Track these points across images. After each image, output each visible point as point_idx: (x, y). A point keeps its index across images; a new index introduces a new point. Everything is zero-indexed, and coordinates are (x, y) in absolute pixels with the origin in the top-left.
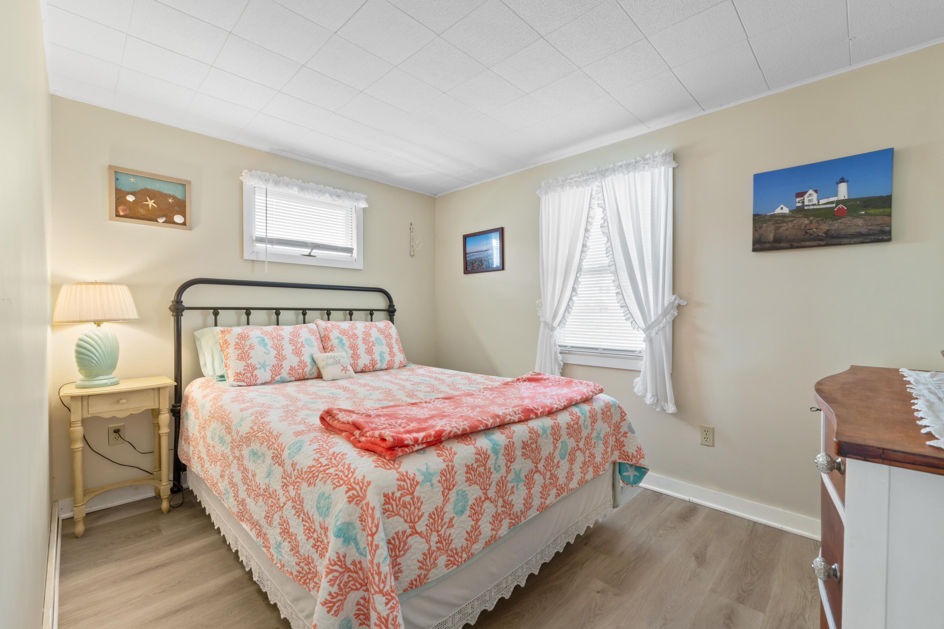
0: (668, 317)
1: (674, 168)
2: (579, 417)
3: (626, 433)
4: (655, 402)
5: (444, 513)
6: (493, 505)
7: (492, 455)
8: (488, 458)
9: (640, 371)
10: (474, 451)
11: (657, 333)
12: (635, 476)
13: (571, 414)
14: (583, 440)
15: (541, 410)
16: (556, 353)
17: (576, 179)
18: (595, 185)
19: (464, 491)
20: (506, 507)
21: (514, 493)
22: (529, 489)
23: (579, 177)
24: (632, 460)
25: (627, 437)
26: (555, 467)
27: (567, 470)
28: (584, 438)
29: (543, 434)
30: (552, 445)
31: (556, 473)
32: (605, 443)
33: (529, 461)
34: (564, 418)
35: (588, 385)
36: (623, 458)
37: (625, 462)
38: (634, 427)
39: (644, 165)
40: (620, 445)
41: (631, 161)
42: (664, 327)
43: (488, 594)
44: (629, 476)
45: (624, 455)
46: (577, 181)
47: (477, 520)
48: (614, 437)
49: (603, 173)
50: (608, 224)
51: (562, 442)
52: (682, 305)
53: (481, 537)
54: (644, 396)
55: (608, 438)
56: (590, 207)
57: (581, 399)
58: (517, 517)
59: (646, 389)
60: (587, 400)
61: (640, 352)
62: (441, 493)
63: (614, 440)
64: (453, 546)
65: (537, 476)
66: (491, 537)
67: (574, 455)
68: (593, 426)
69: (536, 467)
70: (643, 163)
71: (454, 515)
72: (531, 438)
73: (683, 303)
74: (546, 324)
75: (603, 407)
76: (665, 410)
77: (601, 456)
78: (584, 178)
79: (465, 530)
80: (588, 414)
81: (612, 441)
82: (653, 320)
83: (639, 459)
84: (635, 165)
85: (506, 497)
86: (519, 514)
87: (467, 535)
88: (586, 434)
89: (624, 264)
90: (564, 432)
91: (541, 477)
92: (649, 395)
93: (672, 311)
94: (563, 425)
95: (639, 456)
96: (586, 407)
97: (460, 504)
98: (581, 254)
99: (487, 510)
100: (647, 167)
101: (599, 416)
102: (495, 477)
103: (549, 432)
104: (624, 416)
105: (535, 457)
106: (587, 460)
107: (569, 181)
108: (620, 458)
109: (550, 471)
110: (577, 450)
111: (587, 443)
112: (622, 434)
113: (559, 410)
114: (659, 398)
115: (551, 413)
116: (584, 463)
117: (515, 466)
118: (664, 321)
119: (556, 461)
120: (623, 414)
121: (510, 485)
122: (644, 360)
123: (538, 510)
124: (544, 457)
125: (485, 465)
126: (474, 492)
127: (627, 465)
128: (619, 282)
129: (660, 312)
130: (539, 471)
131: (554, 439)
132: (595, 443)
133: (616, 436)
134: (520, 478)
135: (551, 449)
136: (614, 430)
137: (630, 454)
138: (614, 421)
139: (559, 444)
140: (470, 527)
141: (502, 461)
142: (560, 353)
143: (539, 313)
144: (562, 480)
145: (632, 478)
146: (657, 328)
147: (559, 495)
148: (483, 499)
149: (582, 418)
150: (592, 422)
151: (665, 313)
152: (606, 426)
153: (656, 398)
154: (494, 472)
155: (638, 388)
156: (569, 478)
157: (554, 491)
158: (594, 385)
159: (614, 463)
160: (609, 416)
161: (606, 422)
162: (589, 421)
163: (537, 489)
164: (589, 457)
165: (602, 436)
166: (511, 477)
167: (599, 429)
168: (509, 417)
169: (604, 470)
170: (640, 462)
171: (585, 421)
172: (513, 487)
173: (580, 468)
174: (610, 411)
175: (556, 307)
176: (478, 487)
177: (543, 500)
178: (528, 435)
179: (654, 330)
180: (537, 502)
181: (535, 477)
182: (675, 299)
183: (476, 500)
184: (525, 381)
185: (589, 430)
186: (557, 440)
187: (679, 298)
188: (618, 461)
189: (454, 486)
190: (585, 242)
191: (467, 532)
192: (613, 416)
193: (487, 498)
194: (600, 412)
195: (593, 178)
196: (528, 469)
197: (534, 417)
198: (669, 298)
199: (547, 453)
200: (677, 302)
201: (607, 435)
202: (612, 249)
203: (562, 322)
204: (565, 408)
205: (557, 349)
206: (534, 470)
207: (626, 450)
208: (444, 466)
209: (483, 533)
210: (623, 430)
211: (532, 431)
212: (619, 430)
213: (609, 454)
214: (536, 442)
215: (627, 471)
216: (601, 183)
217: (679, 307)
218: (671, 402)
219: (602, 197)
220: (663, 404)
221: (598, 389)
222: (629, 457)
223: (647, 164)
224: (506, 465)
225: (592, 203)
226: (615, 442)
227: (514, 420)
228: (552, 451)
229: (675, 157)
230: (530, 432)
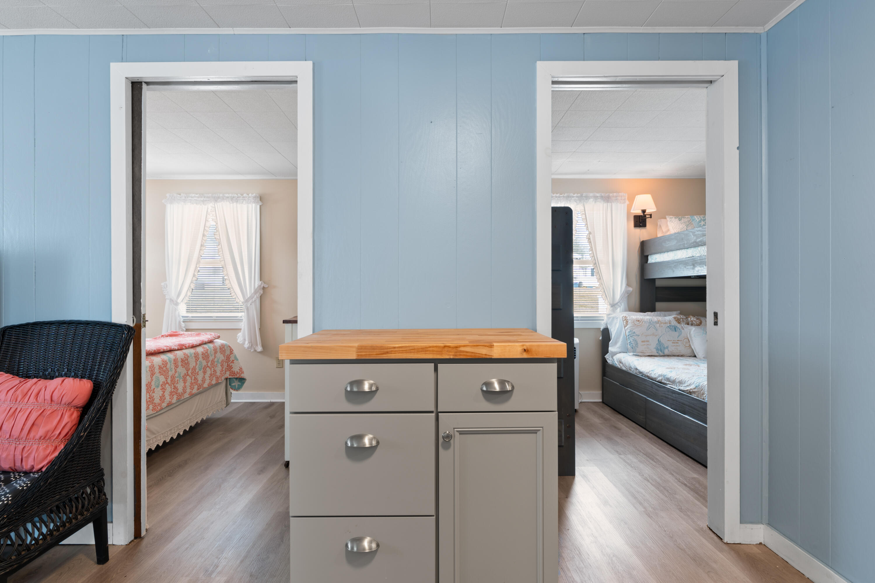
0: (257, 295)
1: (260, 206)
2: (208, 349)
3: (233, 361)
4: (250, 346)
5: (151, 385)
6: (170, 387)
7: (169, 363)
8: (167, 364)
9: (241, 329)
10: (161, 360)
11: (251, 304)
12: (238, 385)
13: (204, 348)
14: (210, 362)
15: (188, 345)
16: (180, 322)
17: (196, 198)
18: (210, 205)
19: (158, 377)
20: (175, 389)
21: (178, 383)
22: (185, 383)
23: (198, 197)
24: (237, 375)
25: (234, 363)
26: (196, 374)
27: (202, 377)
28: (210, 361)
29: (190, 356)
30: (195, 362)
31: (197, 377)
32: (222, 365)
33: (184, 369)
34: (200, 350)
35: (211, 334)
36: (232, 375)
37: (233, 377)
38: (238, 357)
39: (243, 200)
40: (230, 368)
41: (235, 196)
42: (255, 301)
43: (166, 433)
44: (235, 385)
45: (232, 373)
46: (197, 200)
47: (164, 392)
48: (226, 363)
49: (216, 199)
50: (219, 233)
51: (199, 361)
52: (265, 287)
53: (165, 400)
54: (244, 344)
55: (223, 363)
56: (206, 220)
57: (208, 341)
58: (180, 396)
59: (245, 340)
60: (211, 342)
61: (241, 317)
62: (150, 376)
63: (226, 365)
64: (155, 402)
65: (188, 377)
66: (170, 401)
67: (206, 369)
68: (215, 355)
69: (187, 373)
70: (242, 199)
71: (155, 387)
72: (185, 357)
73: (266, 286)
74: (171, 300)
75: (220, 346)
76: (256, 350)
77: (220, 372)
78: (202, 199)
79: (159, 396)
80: (212, 348)
81: (225, 365)
82: (248, 296)
83: (241, 374)
84: (237, 199)
85: (175, 385)
86: (181, 394)
87: (160, 398)
88: (212, 359)
89: (230, 260)
90: (200, 356)
91: (190, 378)
92: (247, 342)
93: (260, 291)
94: (200, 353)
95: (241, 372)
96: (211, 345)
97: (157, 383)
98: (200, 251)
99: (167, 389)
100: (244, 202)
101: (218, 350)
102: (170, 373)
103: (193, 355)
104: (232, 351)
105: (187, 367)
106: (212, 373)
107: (190, 198)
108: (230, 376)
109: (194, 376)
110: (207, 367)
111: (212, 364)
112: (231, 362)
113: (197, 346)
114: (253, 344)
115: (193, 347)
116: (211, 375)
117: (178, 370)
118: (255, 297)
119: (197, 371)
120: (232, 350)
121: (176, 379)
122: (243, 322)
123: (189, 395)
124: (191, 368)
125: (166, 367)
126: (162, 379)
127: (234, 379)
128: (227, 272)
129: (253, 291)
130: (189, 375)
131: (196, 359)
132: (216, 365)
133: (227, 363)
134: (180, 376)
135: (194, 364)
136: (226, 359)
137: (236, 372)
138: (226, 354)
139: (198, 363)
140: (161, 394)
141: (173, 367)
142: (183, 322)
143: (165, 293)
144: (200, 382)
145: (237, 386)
146: (251, 301)
147: (199, 390)
148: (166, 383)
149: (209, 350)
150: (215, 353)
151: (256, 292)
152: (222, 356)
153: (251, 344)
154: (170, 371)
155: (240, 339)
156: (204, 380)
157: (196, 387)
158: (215, 334)
159: (226, 379)
160: (224, 351)
161: (222, 354)
162: (213, 352)
163: (188, 384)
164: (213, 372)
165: (220, 361)
166: (177, 375)
167: (218, 357)
168: (173, 347)
169: (222, 380)
170: (241, 375)
171: (211, 352)
172: (178, 380)
173: (209, 377)
174: (224, 348)
175: (180, 290)
176: (164, 377)
177: (191, 390)
178: (184, 356)
179: (249, 302)
180: (188, 391)
181: (187, 378)
182: (261, 284)
183: (163, 382)
184: (167, 336)
185: (213, 357)
186: (197, 360)
187: (263, 283)
188: (229, 377)
189: (154, 374)
190: (202, 243)
191: (160, 397)
192: (226, 351)
193: (167, 383)
194: (219, 348)
195: (208, 200)
196: (184, 373)
197: (185, 348)
198: (258, 283)
199: (192, 367)
200: (262, 285)
201: (222, 361)
202: (222, 250)
203: (185, 299)
204: (200, 345)
205: (181, 319)
206: (187, 374)
207: (233, 371)
208: (150, 364)
209: (166, 399)
210: (231, 359)
211: (185, 354)
212: (229, 359)
213: (224, 371)
214: (187, 360)
215: (234, 382)
216: (215, 205)
217: (264, 288)
218: (259, 345)
219: (215, 215)
220: (255, 347)
221: (217, 336)
222: (235, 373)
223: (245, 200)
224: (175, 368)
225: (208, 217)
226: (227, 366)
227: (175, 349)
228: (195, 366)
229: (261, 199)
230: (184, 355)
